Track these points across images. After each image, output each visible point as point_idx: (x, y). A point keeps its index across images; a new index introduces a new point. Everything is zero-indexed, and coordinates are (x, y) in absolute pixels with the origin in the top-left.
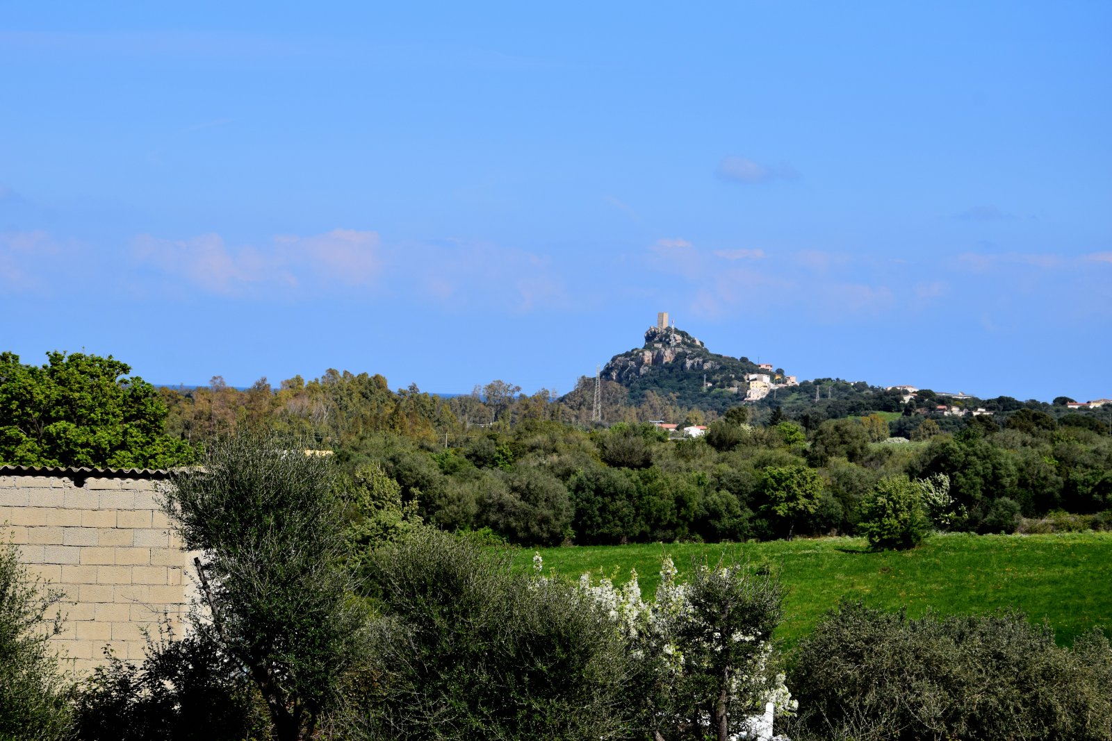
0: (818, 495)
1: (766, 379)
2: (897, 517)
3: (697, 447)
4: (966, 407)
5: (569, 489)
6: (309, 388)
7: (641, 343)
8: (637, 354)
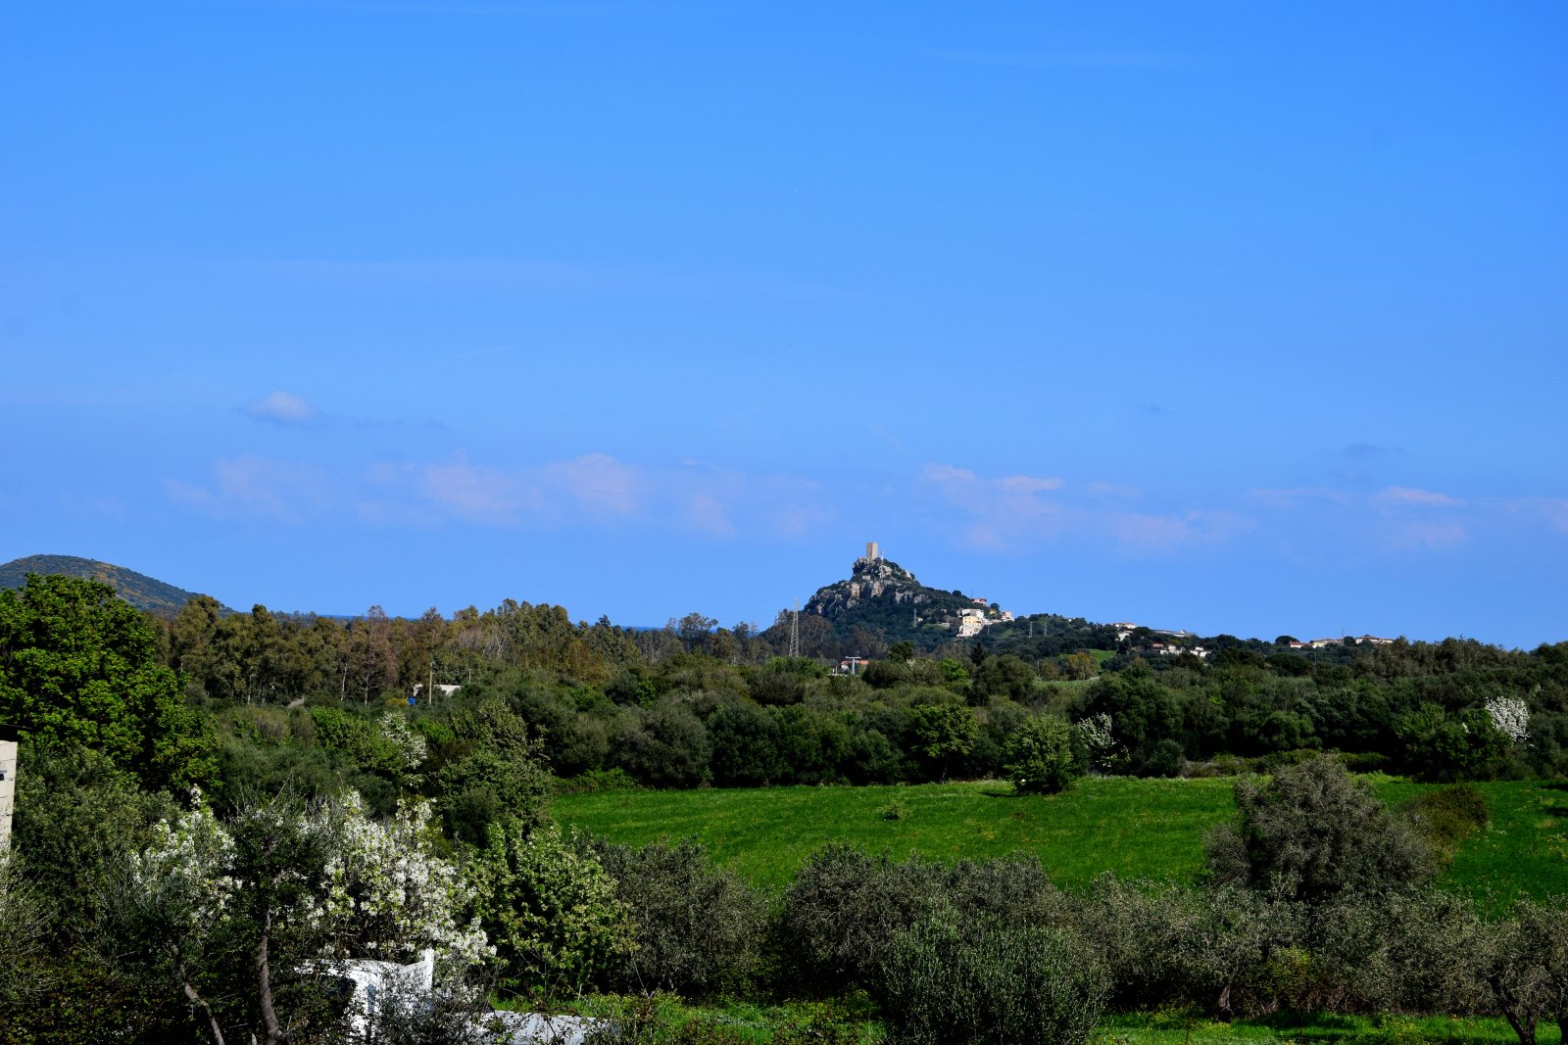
0: (971, 735)
1: (980, 614)
2: (1044, 759)
3: (852, 684)
4: (1183, 645)
5: (708, 728)
6: (482, 619)
7: (848, 575)
8: (845, 586)
